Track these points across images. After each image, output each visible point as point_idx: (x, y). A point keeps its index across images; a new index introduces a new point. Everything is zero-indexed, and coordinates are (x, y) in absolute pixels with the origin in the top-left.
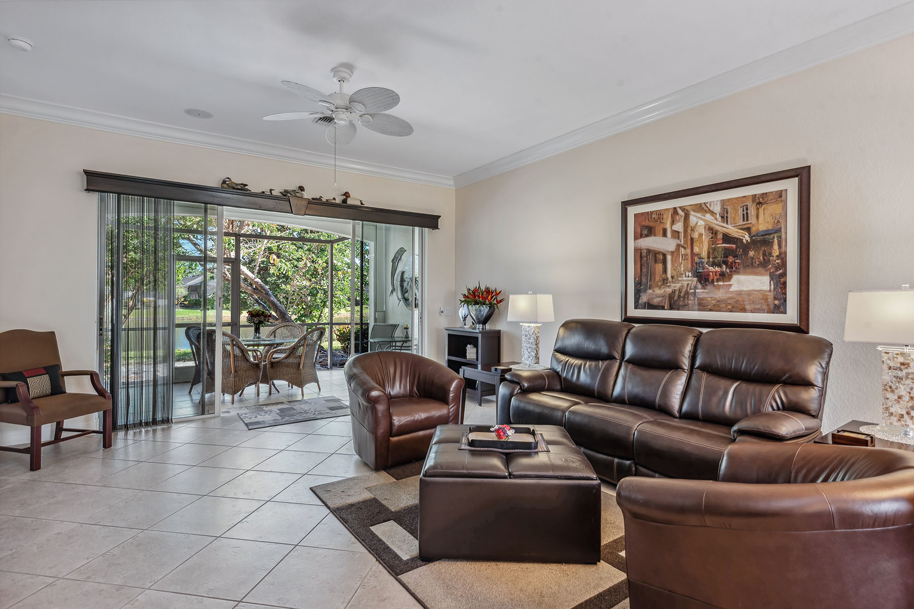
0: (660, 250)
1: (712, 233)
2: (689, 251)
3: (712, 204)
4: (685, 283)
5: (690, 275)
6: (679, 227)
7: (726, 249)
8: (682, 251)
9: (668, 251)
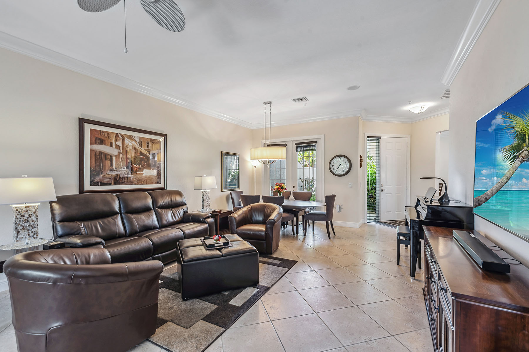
0: (109, 153)
1: (136, 150)
2: (125, 156)
3: (135, 137)
4: (123, 172)
5: (126, 168)
6: (119, 143)
7: (141, 158)
8: (121, 156)
9: (114, 155)
